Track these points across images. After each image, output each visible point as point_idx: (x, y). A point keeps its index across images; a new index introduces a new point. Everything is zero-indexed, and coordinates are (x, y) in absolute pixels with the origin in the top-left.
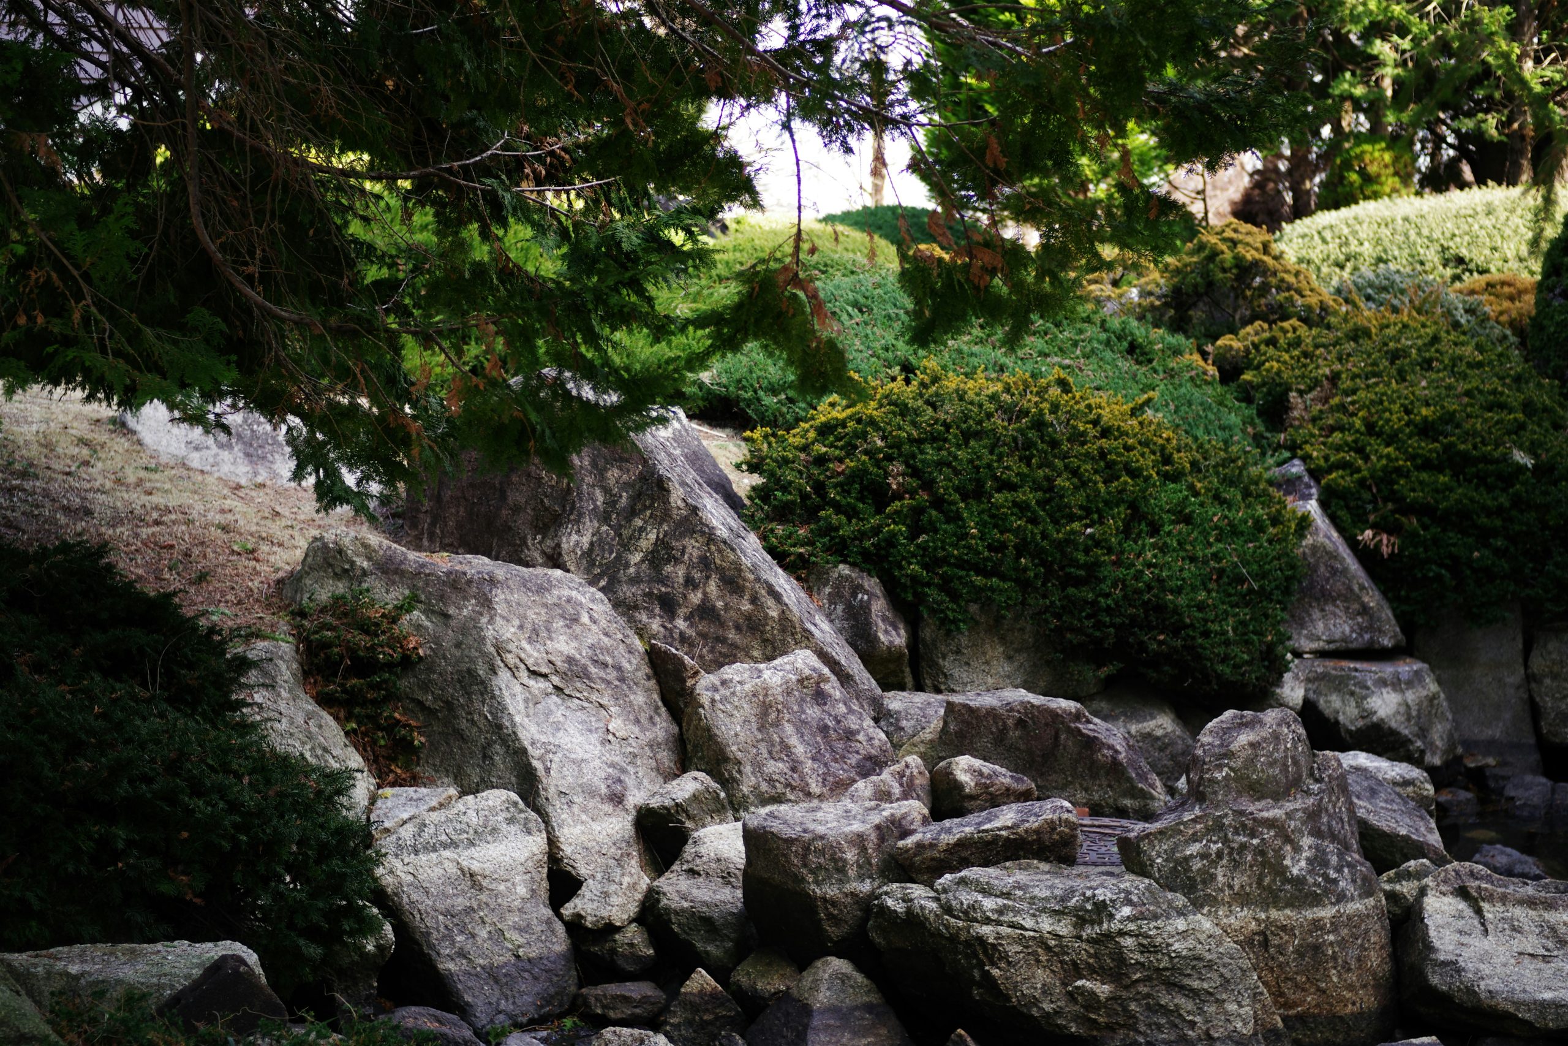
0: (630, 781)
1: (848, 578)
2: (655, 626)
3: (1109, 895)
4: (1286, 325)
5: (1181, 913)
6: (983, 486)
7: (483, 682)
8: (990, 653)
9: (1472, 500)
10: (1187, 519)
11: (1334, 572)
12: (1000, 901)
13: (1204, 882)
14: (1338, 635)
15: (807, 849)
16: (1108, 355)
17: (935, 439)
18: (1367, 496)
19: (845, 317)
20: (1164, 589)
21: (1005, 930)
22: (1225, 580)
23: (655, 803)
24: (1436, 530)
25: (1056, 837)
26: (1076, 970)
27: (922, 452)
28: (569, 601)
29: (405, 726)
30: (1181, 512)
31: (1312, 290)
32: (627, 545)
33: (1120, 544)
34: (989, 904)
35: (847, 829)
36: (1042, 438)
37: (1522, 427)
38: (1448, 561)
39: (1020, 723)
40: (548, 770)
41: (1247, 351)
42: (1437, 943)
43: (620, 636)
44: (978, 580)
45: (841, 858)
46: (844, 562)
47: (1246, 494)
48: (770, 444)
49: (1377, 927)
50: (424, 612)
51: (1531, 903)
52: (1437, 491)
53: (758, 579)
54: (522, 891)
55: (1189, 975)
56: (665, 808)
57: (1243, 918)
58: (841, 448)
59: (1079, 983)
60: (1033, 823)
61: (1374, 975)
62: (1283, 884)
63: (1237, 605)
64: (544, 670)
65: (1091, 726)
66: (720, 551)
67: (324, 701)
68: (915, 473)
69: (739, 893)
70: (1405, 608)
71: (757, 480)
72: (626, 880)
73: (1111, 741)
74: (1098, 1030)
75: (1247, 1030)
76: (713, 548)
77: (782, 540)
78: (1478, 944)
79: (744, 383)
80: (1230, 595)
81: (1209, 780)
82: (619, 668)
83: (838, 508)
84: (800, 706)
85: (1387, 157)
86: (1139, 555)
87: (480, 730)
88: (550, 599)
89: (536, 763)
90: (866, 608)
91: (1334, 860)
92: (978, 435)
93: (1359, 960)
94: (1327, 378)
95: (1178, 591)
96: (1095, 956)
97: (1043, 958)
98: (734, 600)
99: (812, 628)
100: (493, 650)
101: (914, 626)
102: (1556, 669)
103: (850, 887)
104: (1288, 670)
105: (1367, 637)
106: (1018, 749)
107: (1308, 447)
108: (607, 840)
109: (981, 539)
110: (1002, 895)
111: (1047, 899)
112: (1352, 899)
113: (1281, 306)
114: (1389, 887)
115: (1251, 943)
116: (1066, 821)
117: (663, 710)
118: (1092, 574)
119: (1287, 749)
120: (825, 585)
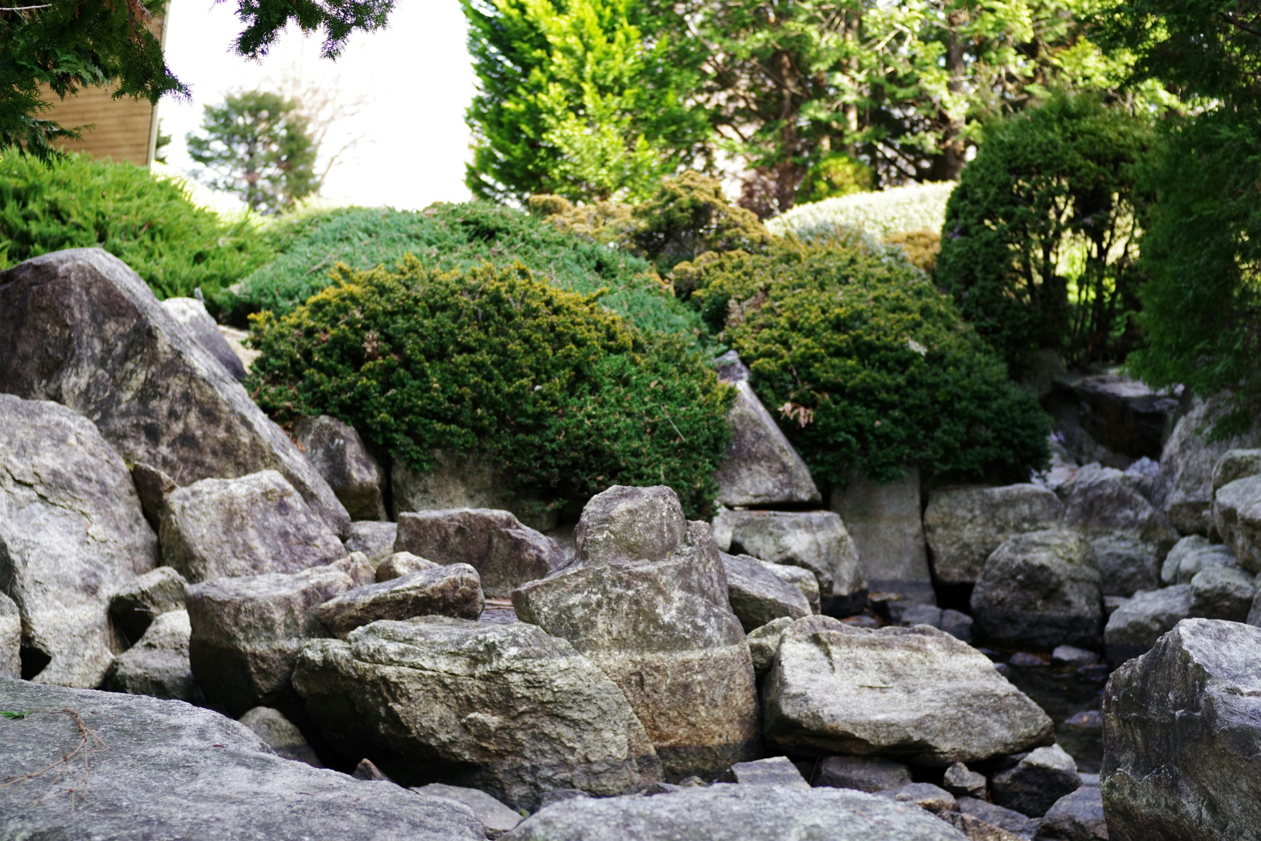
0: (105, 577)
1: (327, 427)
2: (141, 451)
3: (498, 638)
4: (732, 253)
5: (563, 654)
6: (446, 349)
8: (453, 493)
9: (874, 380)
10: (626, 383)
11: (759, 437)
12: (402, 646)
13: (586, 628)
14: (762, 490)
15: (238, 610)
16: (577, 269)
17: (407, 312)
18: (788, 377)
19: (355, 240)
20: (601, 436)
21: (406, 670)
22: (658, 433)
23: (124, 593)
24: (844, 403)
25: (458, 595)
26: (469, 704)
27: (394, 322)
28: (58, 424)
30: (620, 377)
31: (755, 228)
32: (119, 386)
33: (565, 399)
34: (392, 648)
35: (275, 593)
36: (499, 311)
37: (919, 325)
38: (854, 429)
39: (460, 530)
40: (25, 563)
41: (700, 274)
42: (789, 680)
43: (105, 457)
44: (438, 426)
45: (269, 618)
46: (325, 413)
47: (683, 370)
48: (272, 326)
49: (742, 670)
51: (872, 645)
52: (846, 373)
53: (233, 411)
55: (570, 708)
56: (132, 595)
57: (619, 659)
58: (327, 322)
59: (472, 715)
60: (439, 583)
61: (740, 712)
62: (656, 630)
63: (669, 455)
64: (29, 480)
65: (519, 531)
66: (199, 387)
68: (388, 339)
69: (188, 661)
70: (820, 469)
71: (258, 354)
72: (89, 653)
73: (537, 543)
74: (489, 757)
75: (622, 755)
76: (194, 385)
77: (273, 397)
78: (826, 679)
79: (266, 291)
80: (663, 447)
81: (592, 541)
82: (102, 484)
83: (320, 368)
84: (264, 515)
85: (849, 169)
86: (581, 408)
88: (39, 422)
89: (13, 556)
90: (341, 451)
91: (702, 610)
92: (444, 308)
93: (725, 698)
94: (761, 289)
95: (615, 438)
96: (487, 692)
97: (440, 695)
98: (211, 430)
99: (282, 455)
101: (386, 467)
102: (946, 520)
103: (276, 645)
104: (717, 514)
105: (787, 491)
106: (458, 553)
107: (741, 341)
108: (79, 624)
109: (443, 392)
110: (405, 640)
111: (445, 644)
112: (719, 644)
113: (730, 240)
114: (755, 641)
115: (628, 682)
116: (468, 580)
117: (143, 521)
118: (538, 423)
119: (662, 517)
120: (309, 432)
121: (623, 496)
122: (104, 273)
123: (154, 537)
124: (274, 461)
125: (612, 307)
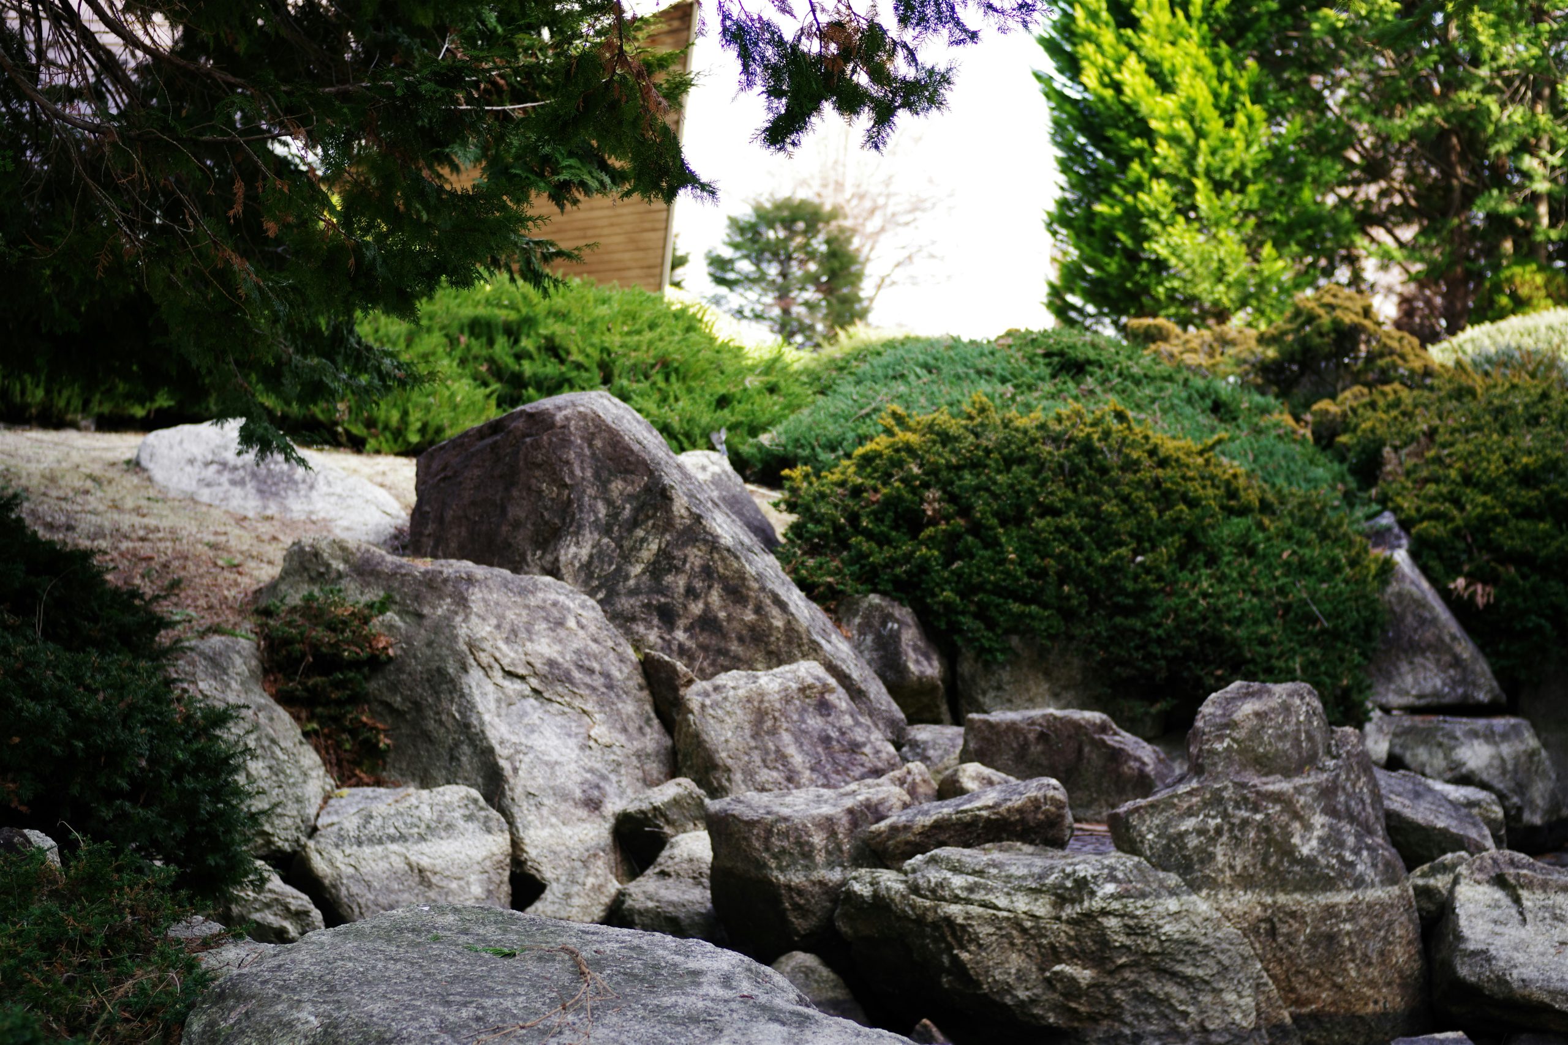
0: (610, 789)
1: (878, 607)
2: (653, 637)
3: (1091, 871)
4: (1387, 389)
5: (1173, 893)
6: (1024, 511)
7: (452, 681)
10: (1251, 552)
11: (1422, 621)
12: (971, 879)
13: (1202, 862)
14: (1428, 688)
15: (769, 832)
16: (1188, 410)
17: (975, 465)
18: (1461, 545)
19: (912, 378)
20: (1220, 620)
21: (975, 910)
22: (1292, 616)
23: (632, 808)
24: (1535, 578)
25: (1041, 816)
26: (1055, 954)
27: (961, 478)
28: (555, 604)
29: (371, 729)
30: (1244, 545)
31: (1417, 356)
32: (627, 557)
33: (1174, 573)
34: (958, 881)
35: (815, 812)
36: (1090, 464)
38: (1549, 612)
39: (1042, 737)
40: (516, 770)
41: (1344, 415)
42: (1466, 932)
43: (610, 644)
44: (1015, 607)
45: (807, 842)
46: (875, 591)
47: (1323, 536)
48: (811, 484)
49: (1404, 918)
50: (399, 613)
52: (1537, 539)
53: (763, 589)
54: (477, 890)
55: (1182, 962)
56: (642, 812)
57: (1244, 901)
58: (878, 478)
59: (1057, 968)
60: (1017, 802)
61: (1401, 972)
62: (1291, 864)
63: (1307, 644)
64: (521, 671)
65: (1117, 738)
66: (723, 559)
67: (285, 699)
68: (953, 498)
69: (708, 894)
70: (1504, 663)
71: (793, 518)
72: (590, 881)
73: (1139, 753)
74: (1080, 1021)
75: (1248, 1023)
76: (716, 556)
77: (811, 572)
78: (1514, 932)
79: (802, 441)
80: (1299, 633)
81: (1209, 752)
82: (607, 675)
83: (869, 535)
84: (801, 715)
85: (1539, 279)
86: (1194, 585)
87: (448, 731)
88: (533, 601)
89: (503, 763)
90: (895, 637)
91: (1351, 841)
92: (1021, 461)
93: (1382, 953)
94: (1424, 433)
95: (1238, 622)
96: (1076, 938)
97: (1018, 941)
98: (737, 611)
99: (823, 642)
100: (465, 648)
101: (950, 658)
103: (816, 876)
104: (1370, 719)
105: (1460, 691)
106: (1040, 766)
107: (1399, 500)
108: (579, 846)
109: (1021, 564)
110: (974, 873)
111: (1024, 878)
112: (1373, 885)
113: (1383, 371)
114: (1420, 882)
115: (1255, 930)
116: (1053, 799)
117: (656, 722)
118: (1141, 603)
119: (1298, 723)
120: (855, 615)
121: (1249, 695)
122: (609, 421)
123: (668, 742)
124: (813, 650)
125: (1233, 458)
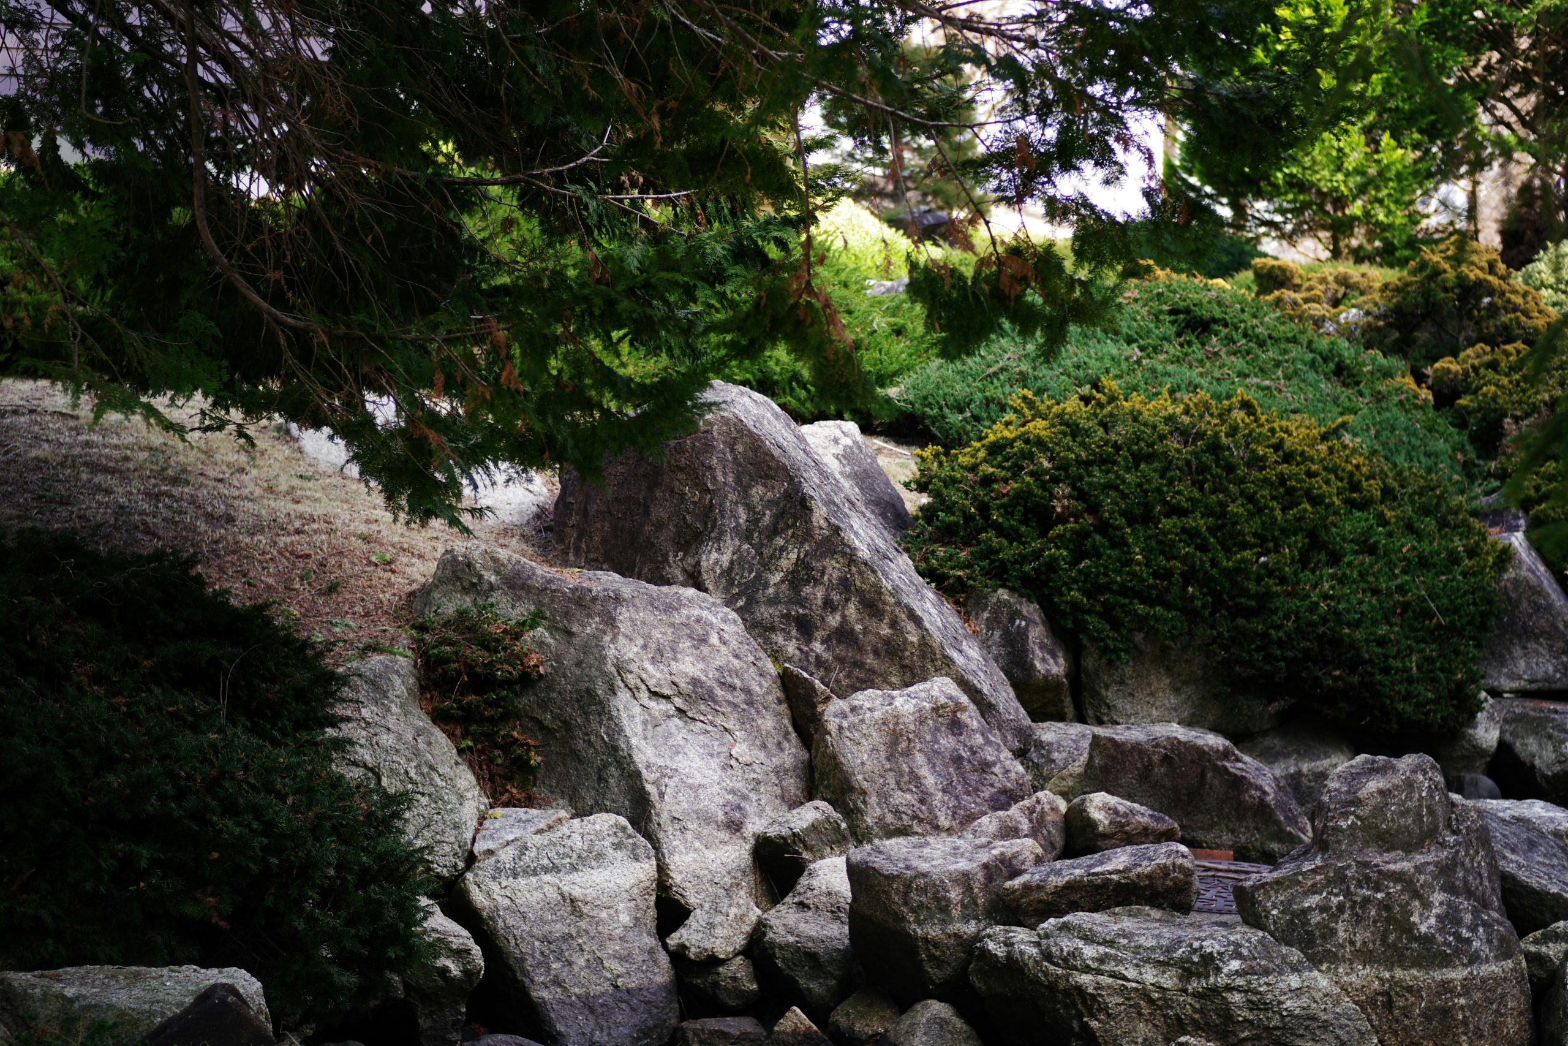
0: (750, 809)
1: (1006, 603)
2: (791, 648)
3: (1217, 947)
4: (1509, 348)
5: (1295, 969)
6: (1151, 511)
7: (601, 703)
8: (1155, 684)
10: (1372, 550)
11: (1537, 608)
12: (1102, 949)
14: (1540, 674)
15: (908, 887)
16: (1311, 376)
17: (1104, 461)
20: (1340, 623)
21: (1105, 980)
22: (1410, 614)
23: (772, 832)
25: (1169, 883)
26: (1180, 1025)
27: (1090, 475)
28: (698, 620)
29: (523, 745)
30: (1365, 542)
31: (1540, 312)
32: (767, 564)
33: (1295, 573)
34: (1089, 952)
35: (952, 867)
36: (1217, 461)
39: (1166, 759)
40: (662, 795)
41: (1466, 373)
43: (751, 658)
44: (1141, 608)
45: (944, 897)
46: (1003, 586)
47: (1443, 524)
48: (941, 464)
49: (1515, 991)
50: (547, 629)
53: (899, 603)
54: (625, 918)
55: (1302, 1036)
56: (782, 837)
57: (1363, 975)
58: (1008, 469)
59: (1182, 1039)
60: (1146, 867)
61: (1511, 1043)
62: (1409, 941)
63: (1424, 641)
64: (667, 691)
65: (1240, 765)
66: (861, 573)
67: (439, 718)
68: (1081, 495)
69: (846, 930)
71: (925, 499)
72: (733, 911)
73: (1260, 782)
76: (854, 569)
77: (942, 562)
79: (930, 400)
80: (1416, 630)
81: (1333, 828)
82: (747, 691)
83: (1000, 530)
84: (934, 735)
86: (1315, 586)
87: (596, 752)
88: (678, 619)
89: (649, 787)
90: (1023, 634)
91: (1468, 918)
92: (1150, 458)
93: (1493, 1025)
94: (1545, 403)
95: (1357, 624)
96: (1201, 1011)
97: (1145, 1011)
98: (873, 624)
99: (955, 655)
100: (613, 669)
101: (1074, 654)
103: (952, 929)
104: (1482, 710)
106: (1163, 787)
108: (720, 869)
109: (1146, 565)
110: (1105, 943)
111: (1152, 949)
112: (1487, 960)
113: (1506, 327)
114: (1533, 949)
115: (1372, 1002)
116: (1181, 866)
117: (793, 735)
118: (1263, 605)
119: (1421, 798)
120: (983, 610)
121: (1373, 771)
122: (750, 425)
123: (806, 756)
124: (946, 666)
125: (1355, 435)
